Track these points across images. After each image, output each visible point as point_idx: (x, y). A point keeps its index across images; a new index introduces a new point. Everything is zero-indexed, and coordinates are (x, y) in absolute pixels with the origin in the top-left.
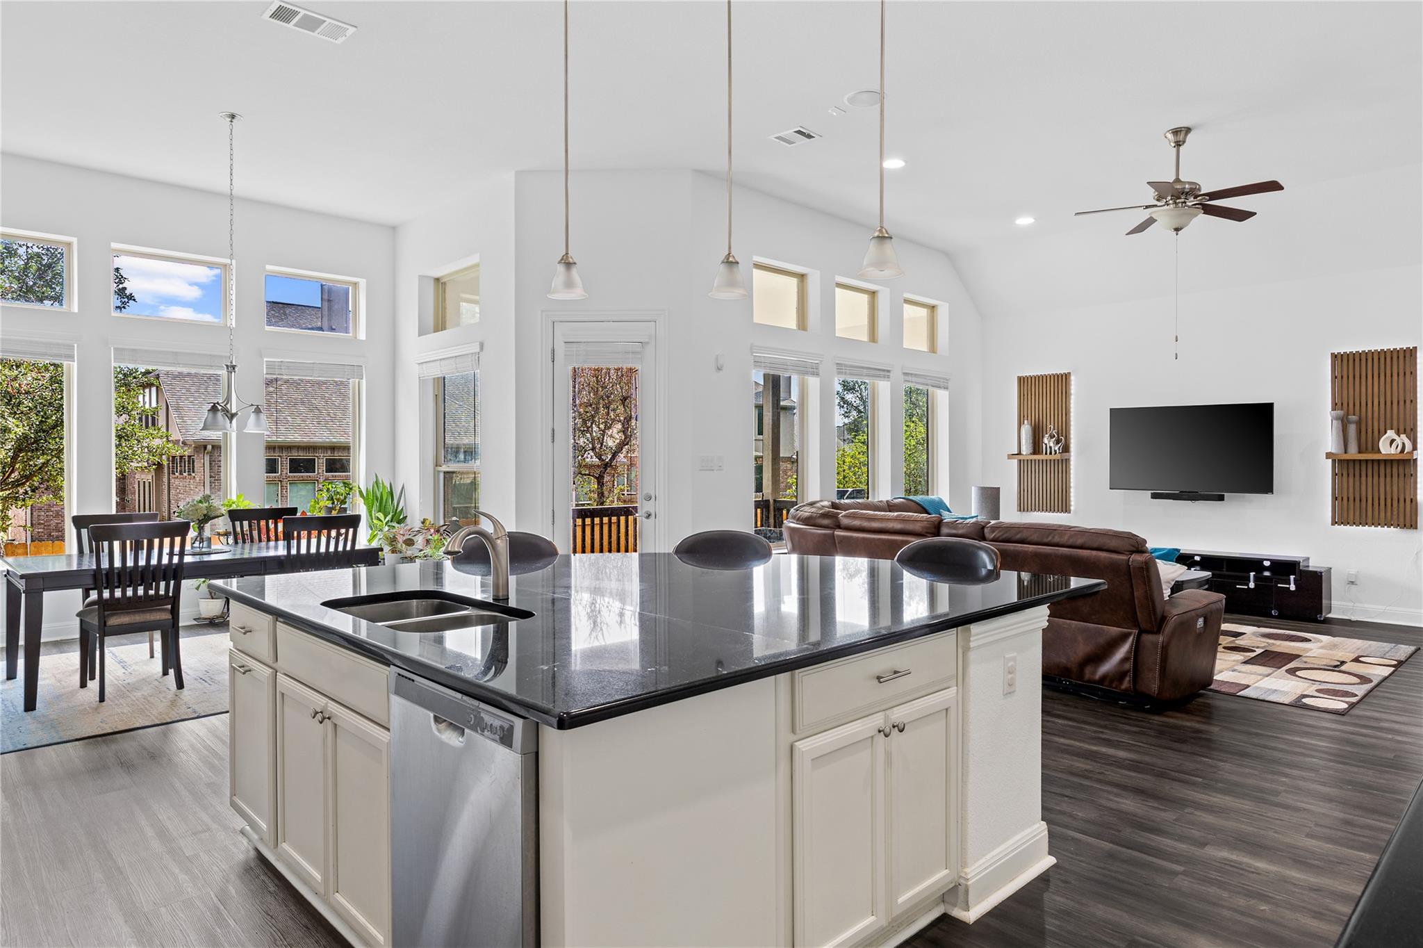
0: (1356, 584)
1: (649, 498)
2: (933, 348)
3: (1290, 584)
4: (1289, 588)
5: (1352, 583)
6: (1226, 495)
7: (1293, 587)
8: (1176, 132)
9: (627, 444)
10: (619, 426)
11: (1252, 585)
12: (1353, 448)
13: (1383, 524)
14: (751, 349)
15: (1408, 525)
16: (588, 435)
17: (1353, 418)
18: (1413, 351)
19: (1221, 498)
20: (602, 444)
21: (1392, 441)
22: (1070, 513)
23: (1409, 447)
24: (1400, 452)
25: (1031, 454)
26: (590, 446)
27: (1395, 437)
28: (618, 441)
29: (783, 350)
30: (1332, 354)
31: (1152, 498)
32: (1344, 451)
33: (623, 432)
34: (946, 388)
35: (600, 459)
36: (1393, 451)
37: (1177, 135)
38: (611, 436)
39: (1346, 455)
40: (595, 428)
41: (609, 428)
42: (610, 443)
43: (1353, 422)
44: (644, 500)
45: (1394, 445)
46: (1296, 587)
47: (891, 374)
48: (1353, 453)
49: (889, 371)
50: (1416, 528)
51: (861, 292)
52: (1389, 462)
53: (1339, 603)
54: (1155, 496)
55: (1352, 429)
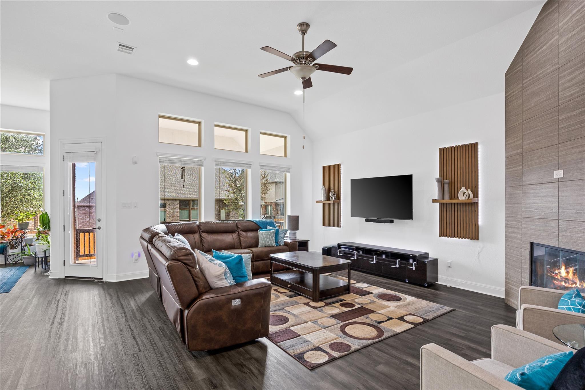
0: (451, 268)
1: (99, 220)
2: (286, 156)
3: (413, 267)
4: (412, 268)
5: (449, 267)
6: (394, 220)
7: (414, 268)
8: (301, 25)
11: (398, 266)
12: (447, 196)
13: (462, 237)
14: (157, 154)
15: (474, 237)
17: (447, 181)
18: (476, 145)
19: (392, 222)
21: (464, 193)
22: (340, 227)
23: (471, 196)
24: (468, 199)
25: (325, 201)
27: (465, 191)
29: (180, 155)
30: (439, 148)
31: (366, 221)
32: (442, 198)
34: (289, 172)
36: (464, 198)
37: (301, 27)
39: (444, 200)
43: (447, 183)
44: (98, 221)
45: (465, 195)
46: (416, 268)
47: (252, 166)
48: (447, 200)
49: (251, 164)
50: (478, 239)
51: (240, 131)
52: (464, 204)
53: (443, 277)
54: (367, 220)
55: (446, 186)
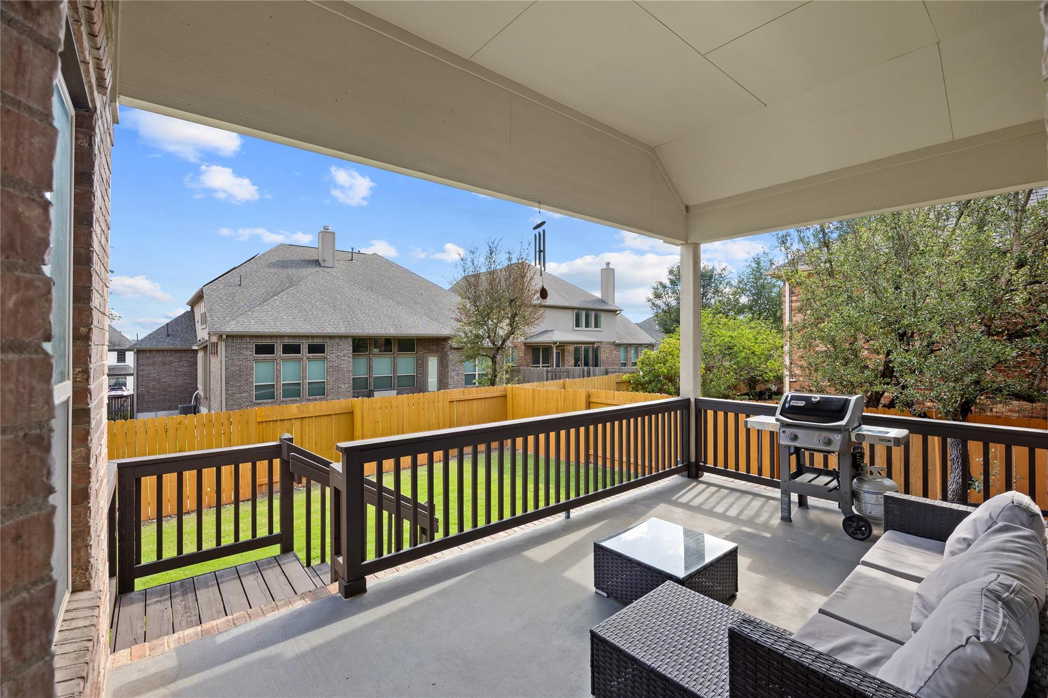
9: (513, 334)
10: (508, 321)
16: (485, 327)
20: (495, 334)
26: (487, 334)
28: (507, 331)
33: (511, 325)
35: (494, 344)
38: (502, 328)
40: (490, 323)
41: (500, 322)
42: (501, 333)
